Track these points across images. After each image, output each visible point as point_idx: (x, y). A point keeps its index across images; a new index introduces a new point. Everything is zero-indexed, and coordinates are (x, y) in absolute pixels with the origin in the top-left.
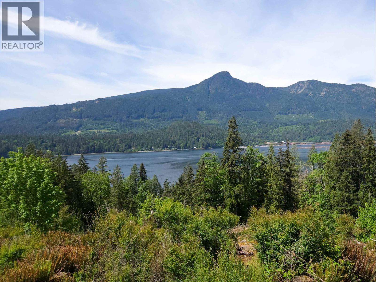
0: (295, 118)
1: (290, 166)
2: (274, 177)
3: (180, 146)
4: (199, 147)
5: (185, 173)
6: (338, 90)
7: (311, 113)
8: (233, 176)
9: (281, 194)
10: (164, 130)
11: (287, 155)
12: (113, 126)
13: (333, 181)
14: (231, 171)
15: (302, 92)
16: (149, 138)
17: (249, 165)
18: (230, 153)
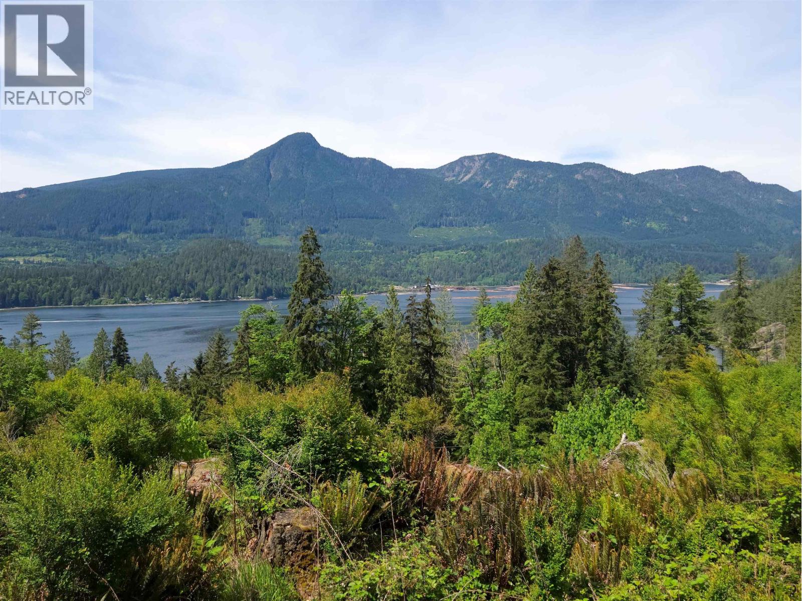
0: (454, 234)
1: (432, 333)
2: (398, 355)
3: (207, 293)
4: (249, 296)
5: (210, 350)
6: (546, 176)
7: (487, 225)
8: (309, 355)
9: (412, 391)
10: (172, 259)
11: (426, 311)
12: (59, 249)
13: (522, 364)
14: (305, 342)
15: (470, 180)
16: (138, 275)
17: (345, 331)
18: (303, 305)
